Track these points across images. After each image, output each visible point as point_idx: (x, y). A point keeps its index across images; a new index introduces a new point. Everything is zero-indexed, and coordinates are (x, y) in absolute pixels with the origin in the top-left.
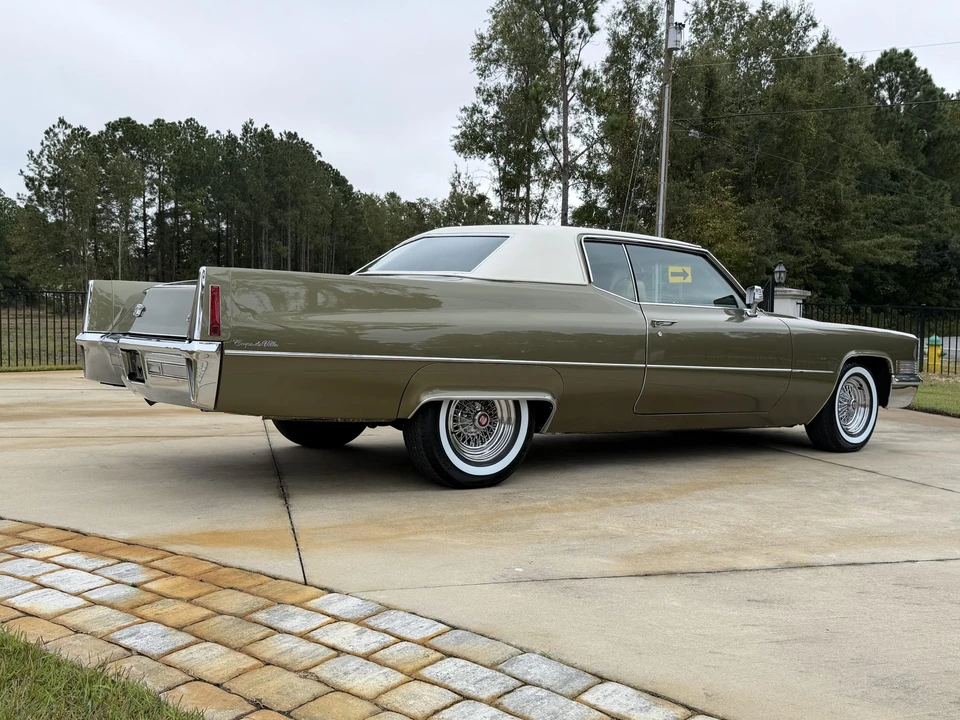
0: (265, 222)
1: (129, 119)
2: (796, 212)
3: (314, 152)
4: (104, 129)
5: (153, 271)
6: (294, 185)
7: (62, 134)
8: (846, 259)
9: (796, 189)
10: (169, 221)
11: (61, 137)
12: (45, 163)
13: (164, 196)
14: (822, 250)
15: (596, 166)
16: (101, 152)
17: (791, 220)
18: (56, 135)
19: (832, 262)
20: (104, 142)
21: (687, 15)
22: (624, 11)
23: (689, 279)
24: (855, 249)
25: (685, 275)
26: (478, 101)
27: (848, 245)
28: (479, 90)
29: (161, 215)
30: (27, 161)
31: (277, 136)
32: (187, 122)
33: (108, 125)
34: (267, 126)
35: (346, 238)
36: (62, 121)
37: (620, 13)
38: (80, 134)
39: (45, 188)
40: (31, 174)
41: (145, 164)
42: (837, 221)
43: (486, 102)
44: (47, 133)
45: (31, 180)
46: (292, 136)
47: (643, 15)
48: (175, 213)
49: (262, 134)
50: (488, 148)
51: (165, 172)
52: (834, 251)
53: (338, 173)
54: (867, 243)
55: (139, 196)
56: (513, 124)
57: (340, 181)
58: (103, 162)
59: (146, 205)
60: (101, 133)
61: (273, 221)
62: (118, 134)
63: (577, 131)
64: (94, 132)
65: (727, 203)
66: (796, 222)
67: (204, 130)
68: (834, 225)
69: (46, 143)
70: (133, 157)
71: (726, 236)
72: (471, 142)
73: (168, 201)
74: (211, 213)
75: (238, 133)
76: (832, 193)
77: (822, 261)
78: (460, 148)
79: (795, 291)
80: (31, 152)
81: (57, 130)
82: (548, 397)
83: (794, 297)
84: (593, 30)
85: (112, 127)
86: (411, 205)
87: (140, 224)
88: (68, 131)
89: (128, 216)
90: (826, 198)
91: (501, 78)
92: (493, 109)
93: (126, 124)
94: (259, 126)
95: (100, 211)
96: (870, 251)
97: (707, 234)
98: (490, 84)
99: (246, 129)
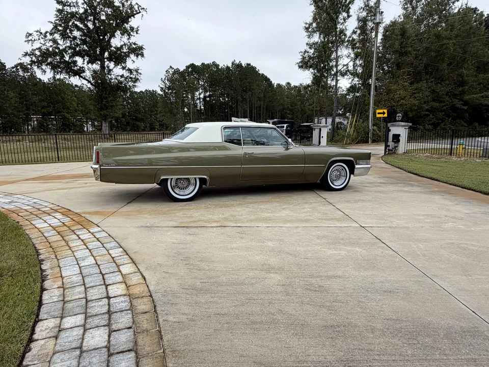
0: (239, 98)
1: (193, 64)
2: (442, 84)
3: (257, 70)
4: (185, 68)
5: (203, 117)
6: (249, 83)
7: (171, 71)
8: (466, 103)
9: (443, 75)
10: (208, 99)
11: (171, 72)
12: (167, 82)
13: (206, 91)
14: (454, 100)
15: (357, 70)
16: (185, 76)
17: (439, 88)
18: (169, 72)
19: (458, 104)
20: (185, 73)
21: (400, 2)
22: (363, 7)
23: (386, 115)
24: (470, 99)
25: (384, 113)
26: (307, 48)
27: (467, 97)
28: (307, 44)
29: (205, 97)
30: (161, 82)
31: (243, 65)
32: (213, 62)
33: (186, 67)
34: (240, 62)
35: (270, 102)
36: (171, 67)
37: (362, 8)
38: (177, 71)
39: (167, 91)
40: (162, 86)
41: (199, 79)
42: (462, 87)
43: (310, 48)
44: (166, 71)
45: (162, 88)
46: (249, 65)
47: (372, 7)
48: (210, 96)
49: (238, 65)
50: (311, 67)
51: (206, 82)
52: (460, 100)
53: (266, 77)
54: (475, 96)
55: (197, 91)
56: (319, 57)
57: (267, 80)
58: (185, 80)
59: (200, 94)
60: (184, 70)
61: (242, 97)
62: (190, 70)
63: (349, 56)
64: (182, 70)
65: (406, 84)
66: (442, 89)
67: (218, 65)
68: (460, 89)
69: (166, 75)
70: (195, 77)
71: (405, 97)
72: (304, 64)
73: (207, 92)
74: (222, 95)
75: (230, 65)
76: (461, 75)
77: (454, 104)
78: (300, 67)
79: (403, 123)
80: (162, 79)
81: (169, 70)
82: (206, 177)
83: (403, 126)
84: (349, 16)
85: (188, 67)
86: (295, 87)
87: (198, 101)
88: (173, 70)
89: (194, 99)
90: (457, 78)
91: (316, 38)
92: (312, 51)
93: (192, 66)
94: (237, 62)
95: (185, 97)
96: (477, 99)
97: (396, 97)
98: (312, 41)
99: (233, 63)
